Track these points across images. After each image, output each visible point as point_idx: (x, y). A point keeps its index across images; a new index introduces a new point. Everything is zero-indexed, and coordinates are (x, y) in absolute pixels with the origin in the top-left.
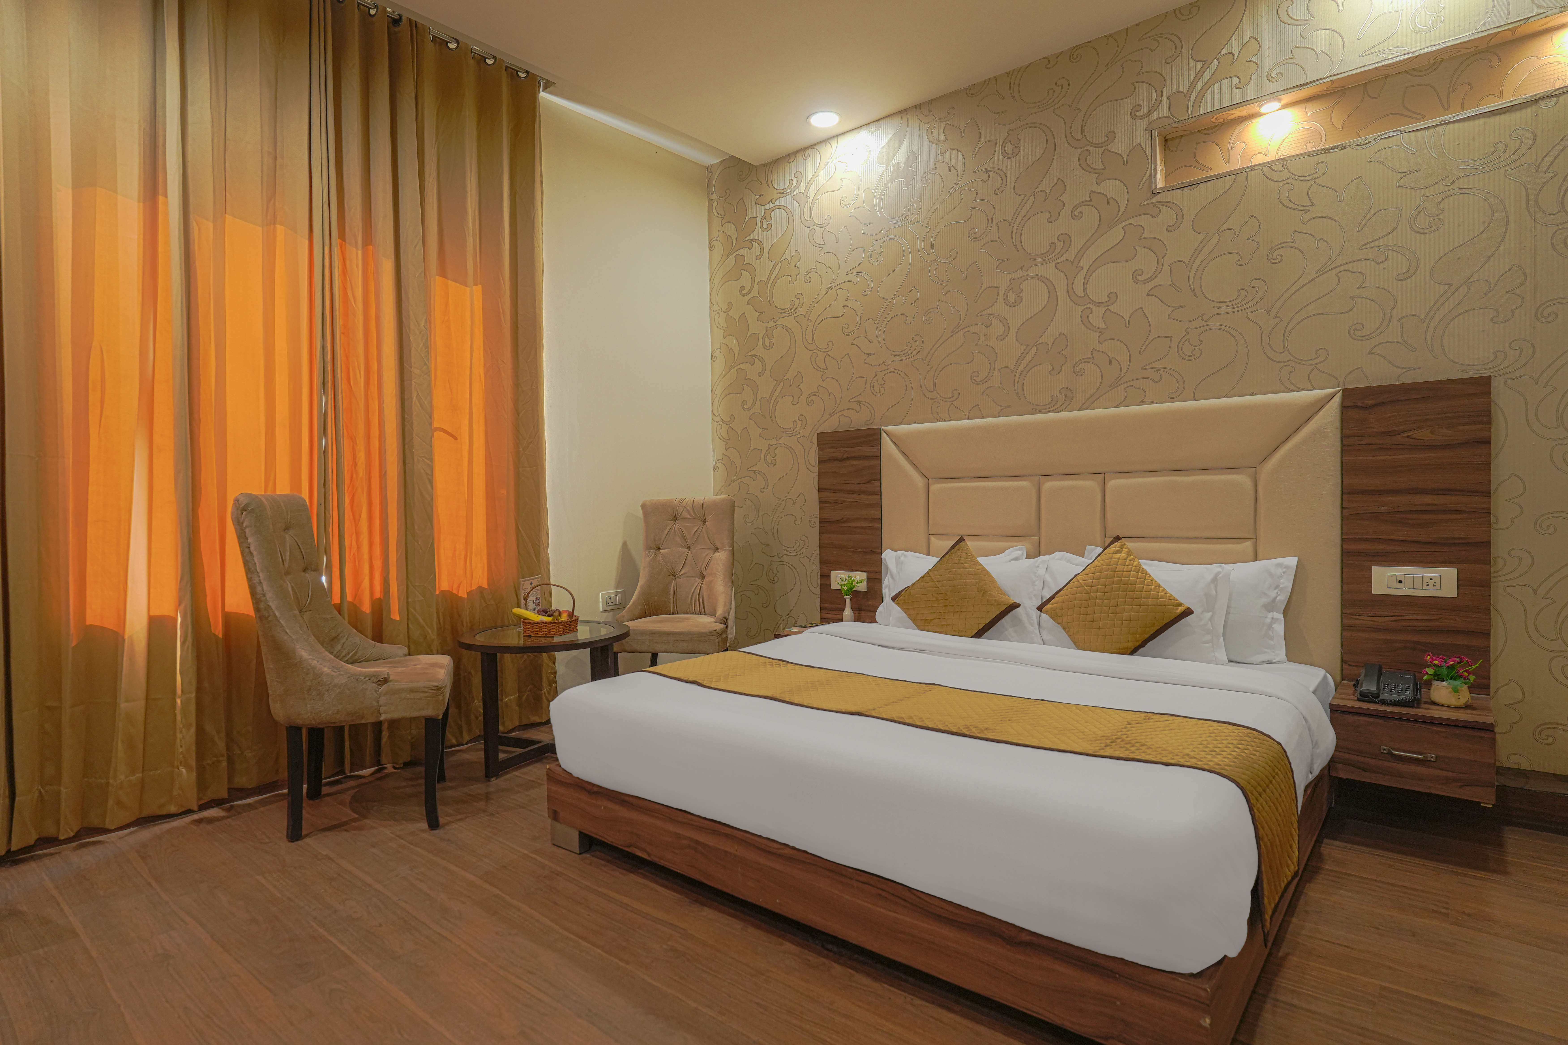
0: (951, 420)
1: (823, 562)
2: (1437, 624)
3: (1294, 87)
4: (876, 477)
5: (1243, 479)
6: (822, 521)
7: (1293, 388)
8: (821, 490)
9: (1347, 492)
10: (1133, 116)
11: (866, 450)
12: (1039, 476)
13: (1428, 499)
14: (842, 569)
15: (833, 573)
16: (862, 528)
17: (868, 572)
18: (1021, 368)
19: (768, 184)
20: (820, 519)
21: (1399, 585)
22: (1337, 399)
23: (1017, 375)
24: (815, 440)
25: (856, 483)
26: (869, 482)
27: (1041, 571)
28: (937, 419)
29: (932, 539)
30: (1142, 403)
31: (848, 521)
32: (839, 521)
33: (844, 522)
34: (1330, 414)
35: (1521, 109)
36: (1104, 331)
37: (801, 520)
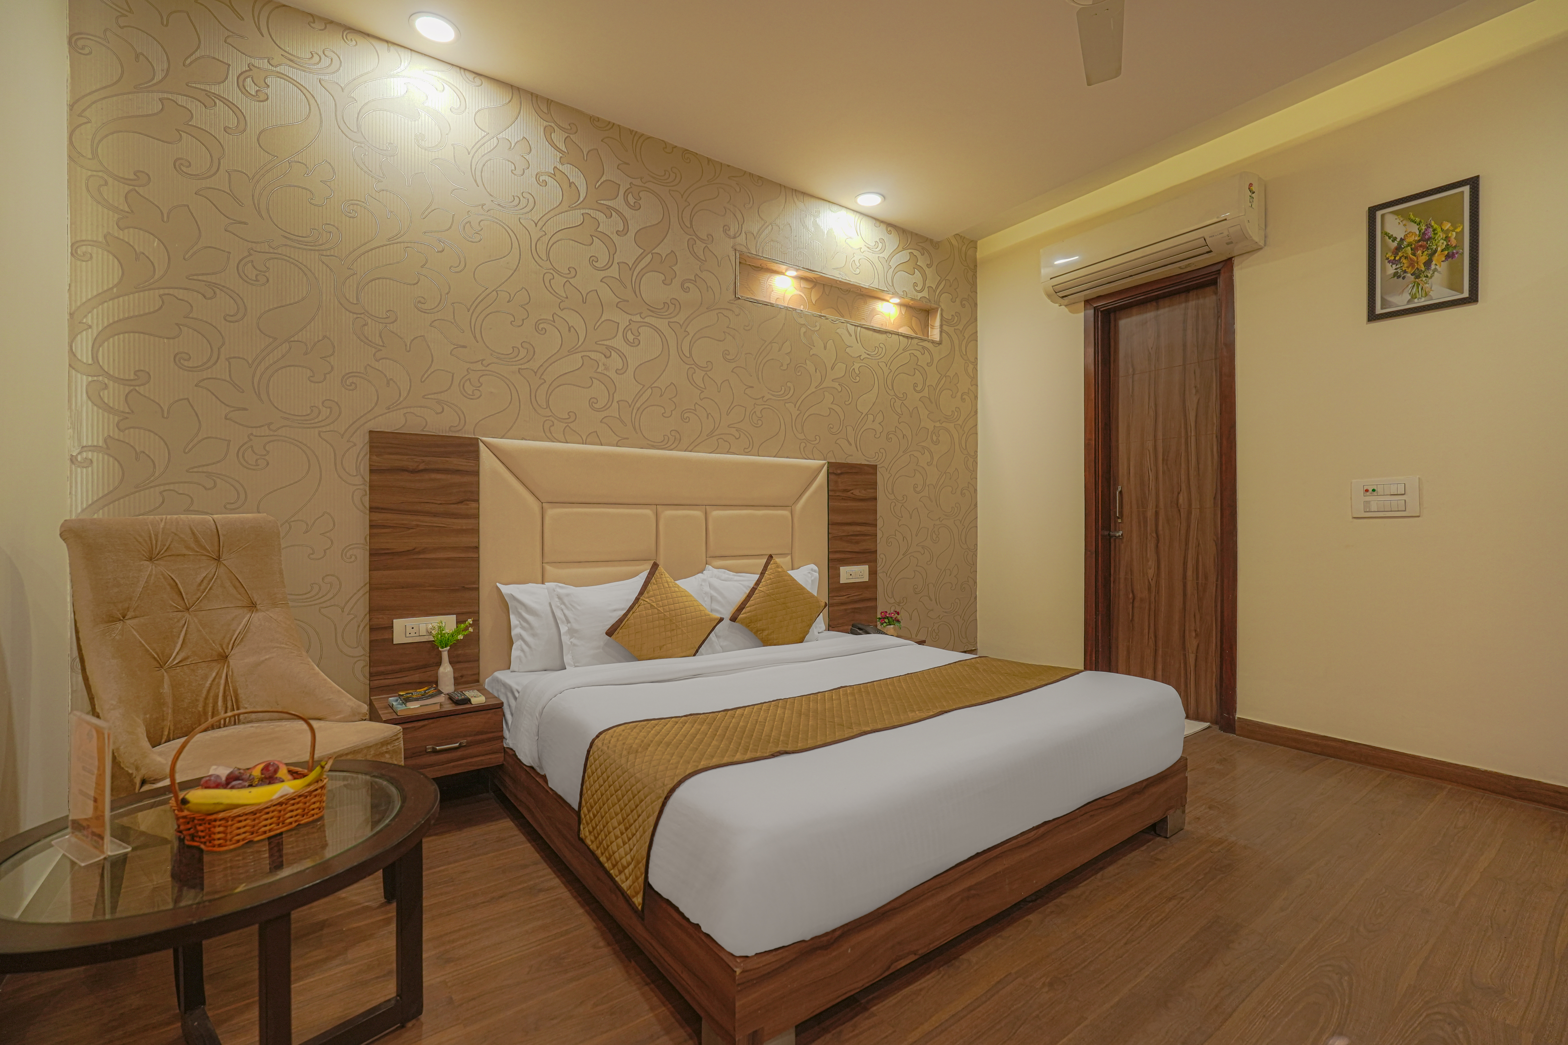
0: (567, 443)
1: (373, 610)
2: (861, 596)
4: (472, 495)
5: (786, 513)
6: (373, 553)
7: (806, 457)
8: (372, 509)
9: (831, 524)
10: (725, 231)
11: (456, 462)
12: (657, 505)
13: (858, 528)
14: (414, 616)
15: (399, 624)
16: (448, 559)
17: (457, 614)
18: (638, 405)
20: (370, 550)
21: (851, 577)
22: (825, 468)
23: (635, 411)
24: (363, 441)
25: (439, 502)
26: (461, 502)
27: (707, 589)
28: (549, 438)
29: (548, 568)
30: (728, 453)
31: (424, 551)
32: (408, 552)
33: (419, 553)
34: (822, 477)
35: (882, 333)
36: (703, 390)
37: (325, 552)
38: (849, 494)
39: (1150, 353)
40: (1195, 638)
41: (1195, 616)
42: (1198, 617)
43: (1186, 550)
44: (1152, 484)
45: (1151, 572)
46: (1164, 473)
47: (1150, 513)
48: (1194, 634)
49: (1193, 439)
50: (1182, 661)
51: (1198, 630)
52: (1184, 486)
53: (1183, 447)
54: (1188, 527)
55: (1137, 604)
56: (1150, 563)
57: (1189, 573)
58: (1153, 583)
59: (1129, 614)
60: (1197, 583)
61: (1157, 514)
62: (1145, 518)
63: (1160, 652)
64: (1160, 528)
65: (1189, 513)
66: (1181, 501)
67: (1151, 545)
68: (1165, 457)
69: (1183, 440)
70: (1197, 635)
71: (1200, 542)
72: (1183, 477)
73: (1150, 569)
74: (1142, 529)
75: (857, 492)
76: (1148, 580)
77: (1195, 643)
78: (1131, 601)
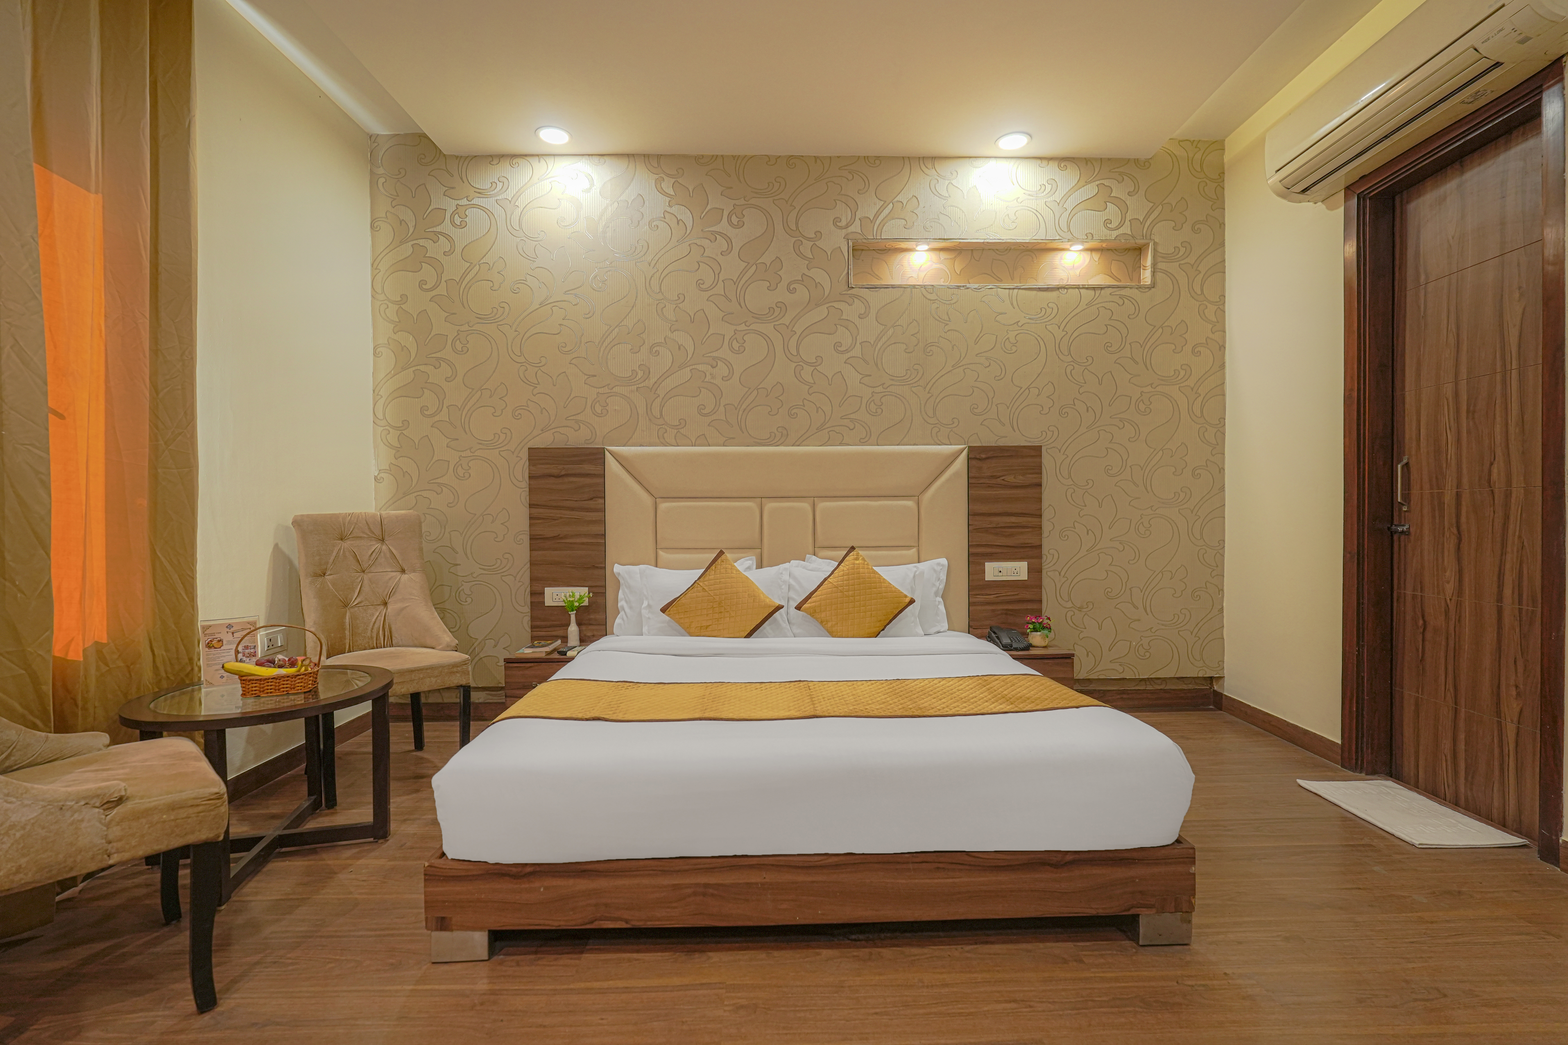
0: (678, 446)
1: (533, 579)
3: (940, 239)
4: (600, 494)
5: (910, 503)
6: (533, 538)
7: (940, 443)
8: (531, 506)
9: (971, 514)
10: (835, 224)
11: (587, 468)
12: (762, 498)
13: (1013, 519)
14: (559, 586)
15: (548, 591)
16: (583, 544)
17: (590, 586)
18: (744, 406)
19: (462, 179)
20: (530, 535)
21: (1000, 574)
22: (965, 453)
23: (741, 413)
24: (525, 455)
25: (576, 499)
26: (591, 499)
27: (786, 577)
28: (662, 443)
29: (661, 553)
30: (841, 444)
31: (566, 537)
32: (554, 538)
33: (561, 538)
34: (961, 463)
36: (812, 385)
37: (504, 537)
38: (999, 481)
39: (1451, 246)
40: (1516, 699)
41: (1515, 662)
42: (1520, 664)
43: (1502, 555)
44: (1452, 451)
45: (1450, 588)
46: (1469, 432)
47: (1449, 498)
48: (1514, 692)
49: (1515, 374)
50: (1496, 734)
51: (1521, 686)
52: (1499, 452)
53: (1499, 387)
54: (1507, 517)
55: (1429, 635)
56: (1448, 574)
57: (1508, 592)
58: (1452, 606)
59: (1417, 650)
60: (1520, 610)
61: (1458, 496)
62: (1441, 504)
63: (1462, 714)
64: (1463, 519)
65: (1508, 495)
66: (1495, 476)
67: (1450, 545)
68: (1472, 408)
69: (1498, 377)
70: (1518, 694)
71: (1525, 543)
72: (1499, 438)
73: (1448, 582)
74: (1437, 521)
75: (1010, 479)
76: (1446, 599)
77: (1515, 706)
78: (1422, 630)
